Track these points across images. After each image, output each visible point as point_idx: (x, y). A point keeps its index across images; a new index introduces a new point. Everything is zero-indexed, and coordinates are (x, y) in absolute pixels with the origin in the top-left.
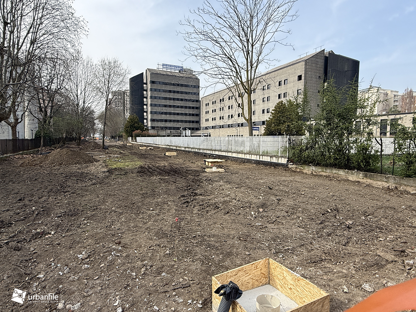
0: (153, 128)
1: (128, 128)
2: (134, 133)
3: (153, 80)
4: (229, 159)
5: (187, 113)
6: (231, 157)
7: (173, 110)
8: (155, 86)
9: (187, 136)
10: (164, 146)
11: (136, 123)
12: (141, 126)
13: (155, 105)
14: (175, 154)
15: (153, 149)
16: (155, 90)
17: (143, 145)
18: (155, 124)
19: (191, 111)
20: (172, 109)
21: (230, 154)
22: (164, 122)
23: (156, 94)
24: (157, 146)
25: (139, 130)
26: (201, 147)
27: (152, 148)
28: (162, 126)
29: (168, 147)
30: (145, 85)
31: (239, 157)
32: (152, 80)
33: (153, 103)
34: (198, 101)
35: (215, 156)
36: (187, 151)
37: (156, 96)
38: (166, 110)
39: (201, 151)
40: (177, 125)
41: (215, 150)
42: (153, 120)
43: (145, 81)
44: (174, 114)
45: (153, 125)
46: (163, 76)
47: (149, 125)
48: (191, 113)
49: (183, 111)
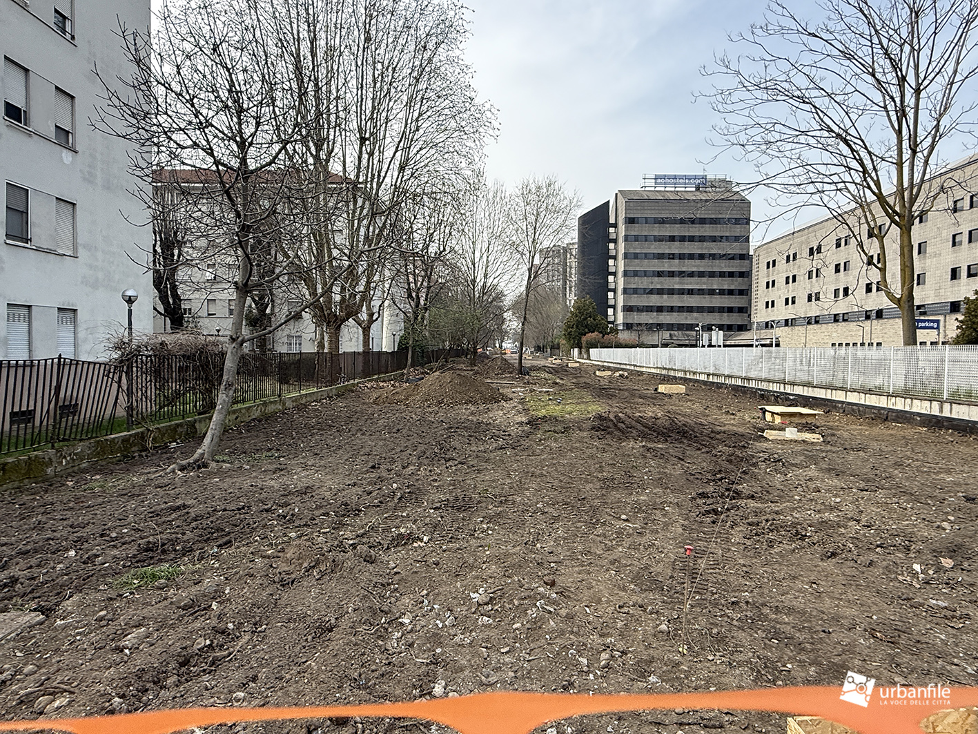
0: (628, 326)
1: (572, 328)
2: (584, 339)
3: (632, 216)
4: (835, 407)
5: (715, 287)
6: (842, 402)
7: (681, 283)
8: (636, 230)
9: (714, 346)
10: (653, 371)
11: (590, 317)
12: (601, 324)
13: (636, 274)
14: (682, 389)
15: (627, 377)
16: (637, 238)
17: (603, 366)
18: (634, 319)
19: (726, 284)
20: (677, 279)
21: (839, 396)
22: (655, 314)
23: (637, 248)
24: (638, 369)
25: (596, 333)
26: (752, 374)
27: (626, 374)
28: (651, 322)
29: (664, 372)
30: (612, 230)
31: (867, 403)
32: (628, 216)
33: (631, 268)
34: (745, 257)
35: (791, 397)
36: (713, 383)
37: (638, 251)
38: (661, 283)
39: (753, 384)
40: (686, 318)
41: (793, 384)
42: (628, 309)
43: (612, 221)
44: (682, 292)
45: (630, 321)
46: (656, 204)
47: (620, 320)
48: (726, 287)
49: (704, 283)
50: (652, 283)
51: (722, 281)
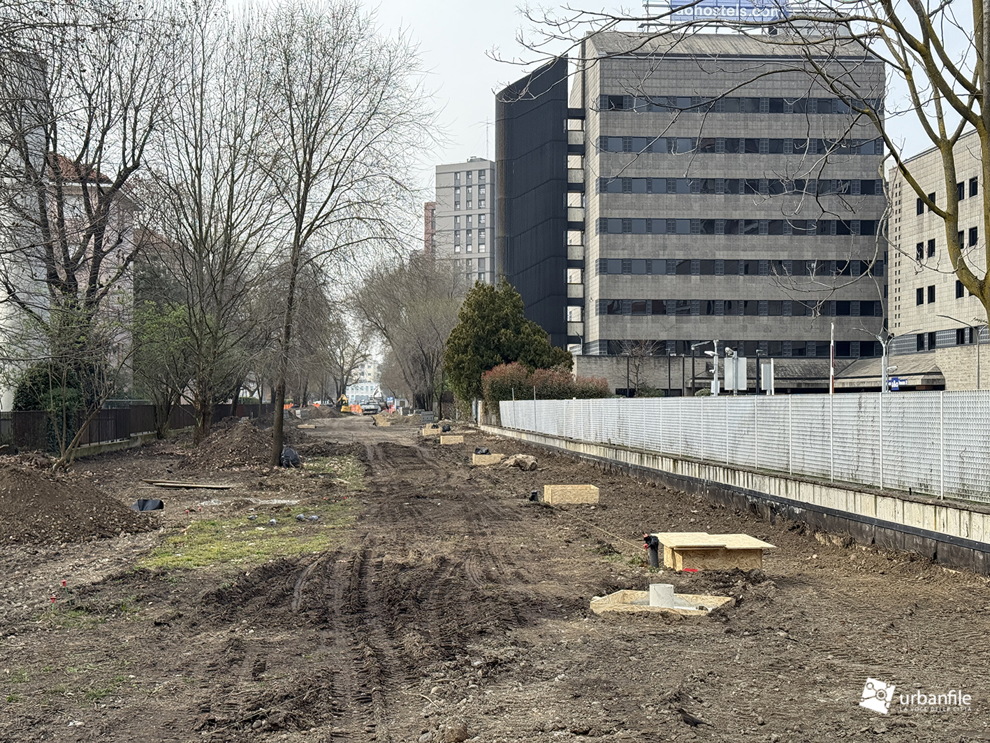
0: (611, 348)
2: (487, 378)
3: (617, 91)
5: (807, 256)
7: (727, 248)
8: (628, 124)
13: (627, 226)
16: (628, 144)
18: (624, 330)
19: (832, 248)
20: (720, 239)
22: (673, 318)
23: (630, 166)
24: (571, 447)
25: (515, 365)
26: (740, 460)
27: (531, 459)
28: (663, 336)
30: (573, 124)
32: (609, 92)
33: (616, 214)
34: (871, 187)
37: (631, 173)
38: (685, 247)
39: (741, 481)
40: (745, 328)
41: (800, 479)
42: (610, 308)
43: (574, 102)
44: (731, 267)
45: (615, 335)
46: (672, 66)
47: (594, 334)
48: (832, 256)
49: (783, 248)
50: (665, 248)
51: (823, 241)
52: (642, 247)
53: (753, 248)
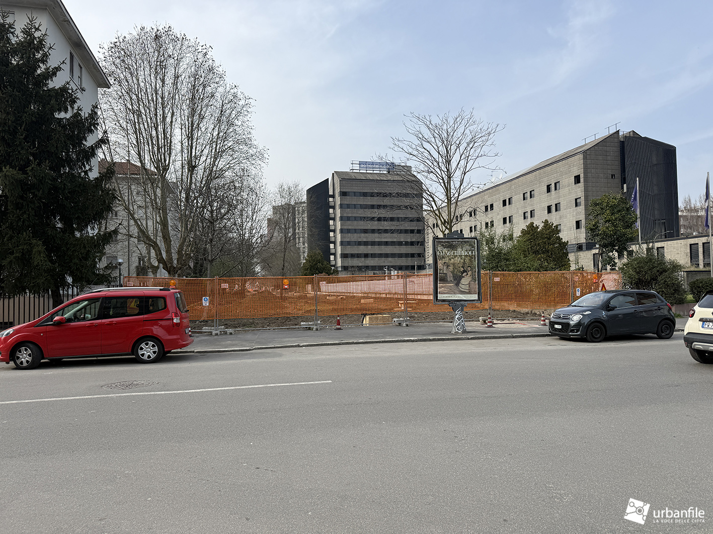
0: (345, 268)
1: (307, 270)
3: (345, 190)
5: (402, 240)
7: (379, 238)
8: (348, 200)
11: (319, 263)
12: (327, 267)
13: (349, 231)
16: (348, 206)
18: (349, 263)
19: (409, 238)
20: (376, 235)
22: (363, 259)
23: (349, 213)
25: (324, 273)
28: (360, 265)
30: (331, 199)
32: (342, 190)
33: (345, 227)
34: (420, 219)
37: (350, 215)
38: (366, 237)
40: (384, 262)
42: (344, 256)
43: (331, 193)
44: (380, 244)
45: (346, 265)
46: (361, 183)
47: (339, 264)
48: (409, 240)
49: (395, 238)
50: (360, 238)
51: (406, 235)
52: (353, 237)
53: (386, 238)
